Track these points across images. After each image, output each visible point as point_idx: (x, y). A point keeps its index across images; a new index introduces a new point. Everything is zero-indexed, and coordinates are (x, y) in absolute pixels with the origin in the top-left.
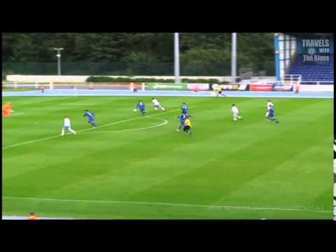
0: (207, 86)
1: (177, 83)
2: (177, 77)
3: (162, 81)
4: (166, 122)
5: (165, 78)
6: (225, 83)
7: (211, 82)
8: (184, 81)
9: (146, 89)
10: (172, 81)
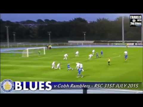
0: (133, 44)
1: (123, 43)
2: (123, 41)
3: (118, 42)
4: (120, 56)
5: (119, 41)
6: (139, 43)
7: (135, 43)
8: (125, 42)
9: (113, 45)
10: (122, 42)
